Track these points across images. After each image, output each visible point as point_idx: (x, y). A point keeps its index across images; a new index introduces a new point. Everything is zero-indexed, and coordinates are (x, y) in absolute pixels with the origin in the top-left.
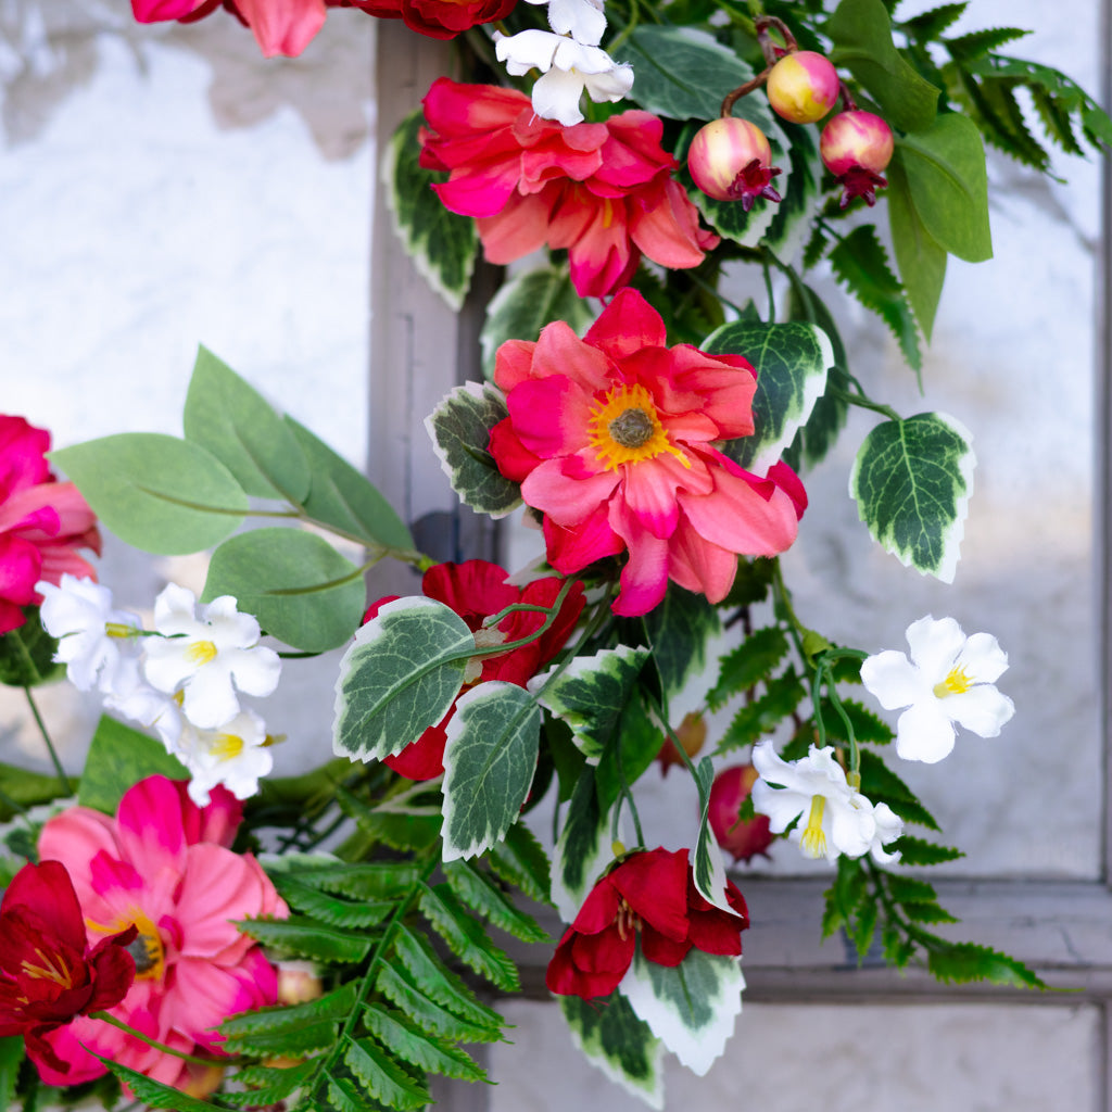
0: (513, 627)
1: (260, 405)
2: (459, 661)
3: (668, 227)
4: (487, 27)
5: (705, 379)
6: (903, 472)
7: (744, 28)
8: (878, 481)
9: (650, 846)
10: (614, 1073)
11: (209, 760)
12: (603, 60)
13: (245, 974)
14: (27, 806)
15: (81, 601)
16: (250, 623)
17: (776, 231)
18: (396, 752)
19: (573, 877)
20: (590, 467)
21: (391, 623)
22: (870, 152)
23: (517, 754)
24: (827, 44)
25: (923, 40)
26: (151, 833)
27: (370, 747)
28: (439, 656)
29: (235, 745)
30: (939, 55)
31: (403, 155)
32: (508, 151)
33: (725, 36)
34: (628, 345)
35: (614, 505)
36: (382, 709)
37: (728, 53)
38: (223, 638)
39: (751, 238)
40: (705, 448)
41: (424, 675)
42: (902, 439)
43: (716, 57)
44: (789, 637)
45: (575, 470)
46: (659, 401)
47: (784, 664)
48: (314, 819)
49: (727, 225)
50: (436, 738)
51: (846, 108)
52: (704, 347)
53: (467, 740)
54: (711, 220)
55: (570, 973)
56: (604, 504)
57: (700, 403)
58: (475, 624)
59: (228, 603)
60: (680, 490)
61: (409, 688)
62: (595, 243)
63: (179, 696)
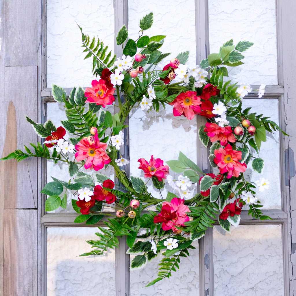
0: (217, 179)
1: (186, 158)
2: (211, 182)
3: (231, 138)
4: (214, 117)
5: (236, 154)
6: (257, 164)
7: (239, 117)
8: (254, 165)
9: (230, 203)
10: (225, 230)
11: (183, 194)
12: (226, 121)
13: (186, 218)
14: (159, 202)
15: (170, 177)
16: (189, 179)
17: (243, 139)
18: (205, 191)
19: (221, 207)
20: (224, 163)
21: (205, 178)
22: (253, 130)
23: (217, 192)
24: (248, 119)
25: (258, 118)
26: (175, 204)
27: (203, 190)
28: (210, 181)
29: (185, 193)
30: (260, 120)
31: (200, 130)
32: (215, 130)
33: (236, 117)
34: (228, 150)
35: (227, 167)
36: (204, 187)
37: (237, 120)
38: (185, 181)
39: (240, 139)
40: (236, 161)
41: (208, 183)
42: (257, 160)
43: (236, 120)
44: (244, 183)
45: (223, 163)
46: (231, 156)
47: (243, 186)
48: (191, 204)
49: (238, 138)
50: (209, 190)
51: (251, 126)
52: (236, 150)
53: (212, 190)
54: (236, 137)
55: (222, 217)
56: (226, 167)
57: (236, 156)
58: (213, 179)
59: (186, 177)
60: (234, 166)
61: (207, 185)
62: (223, 140)
63: (180, 187)
